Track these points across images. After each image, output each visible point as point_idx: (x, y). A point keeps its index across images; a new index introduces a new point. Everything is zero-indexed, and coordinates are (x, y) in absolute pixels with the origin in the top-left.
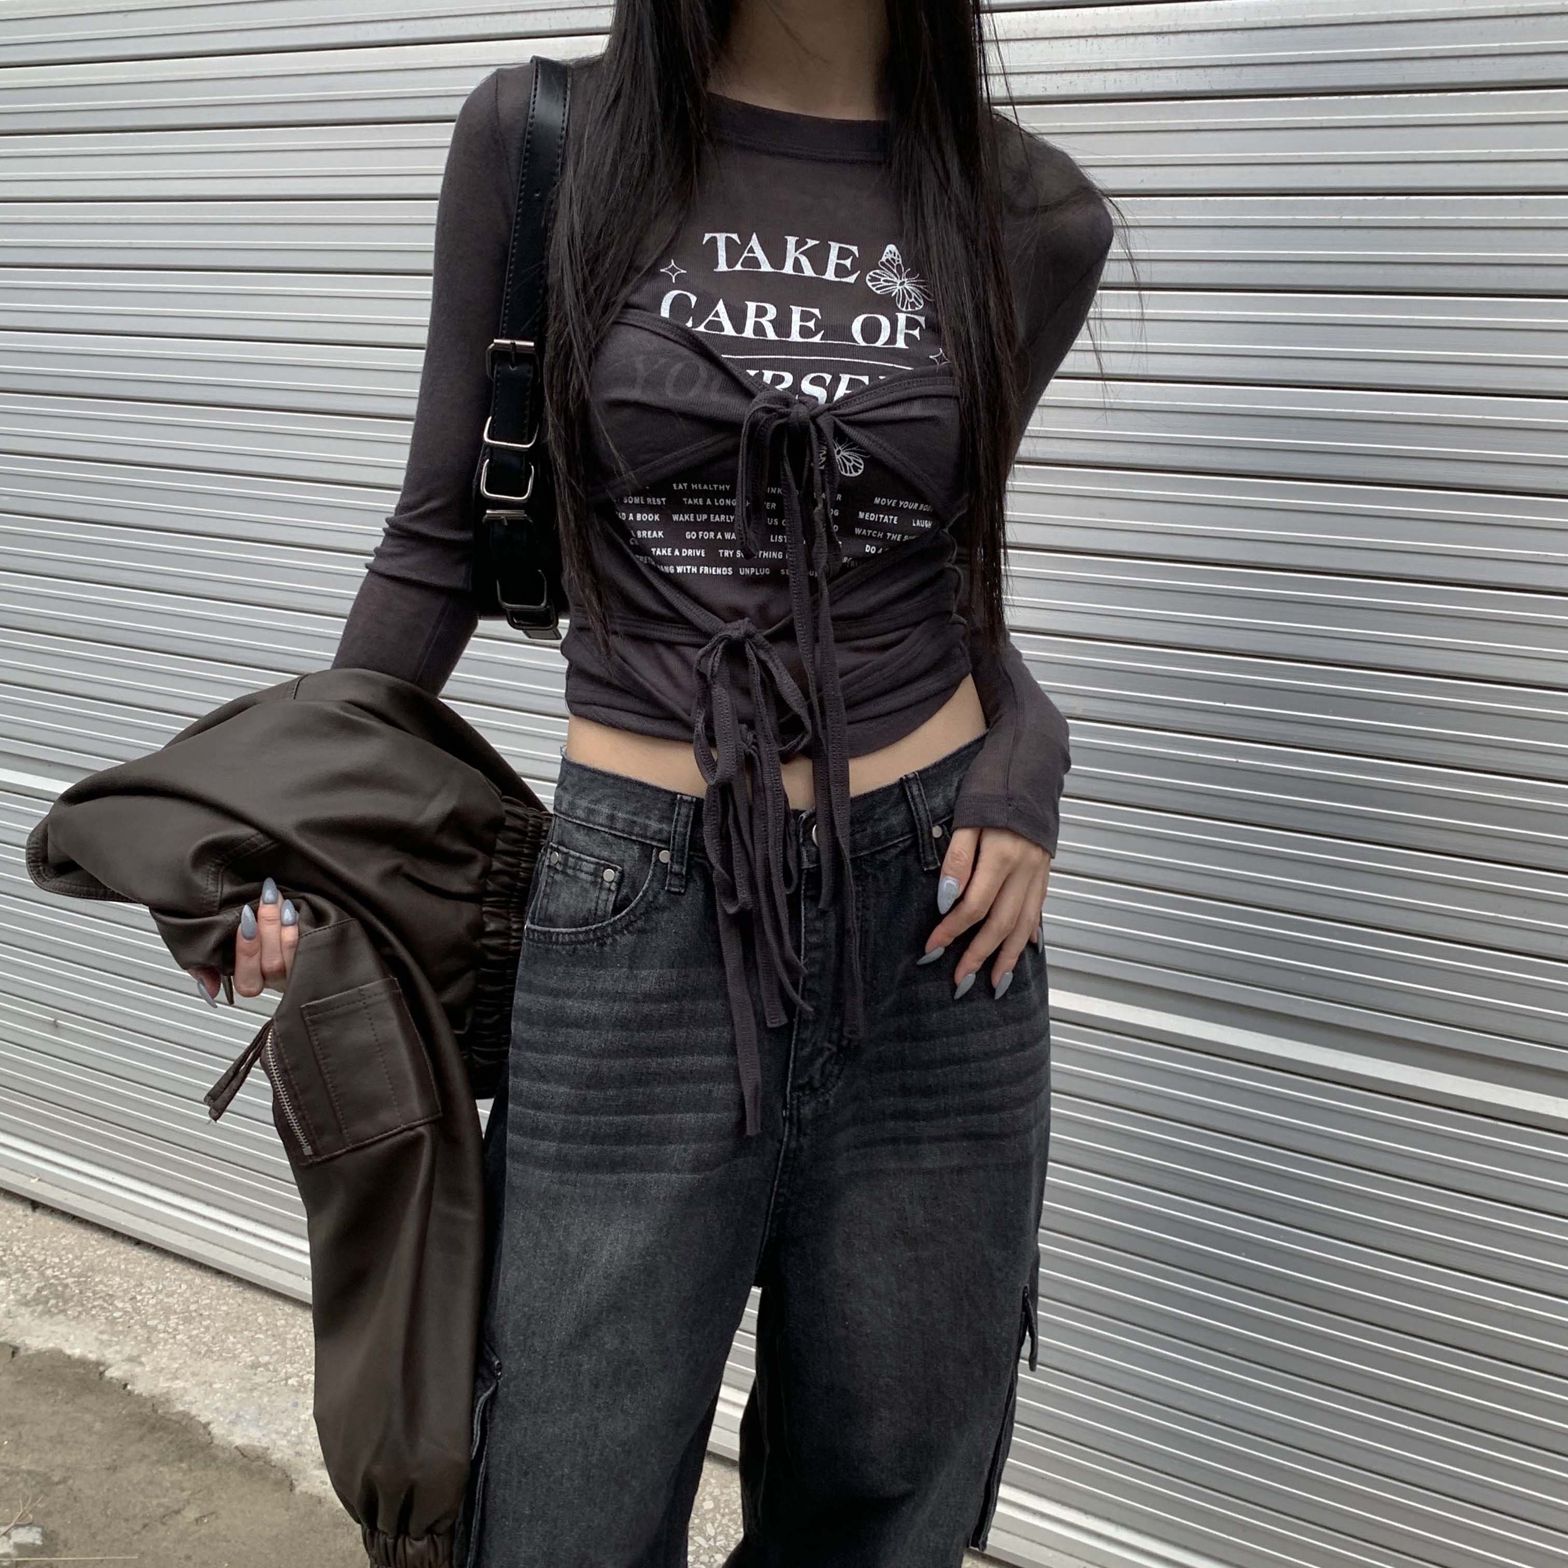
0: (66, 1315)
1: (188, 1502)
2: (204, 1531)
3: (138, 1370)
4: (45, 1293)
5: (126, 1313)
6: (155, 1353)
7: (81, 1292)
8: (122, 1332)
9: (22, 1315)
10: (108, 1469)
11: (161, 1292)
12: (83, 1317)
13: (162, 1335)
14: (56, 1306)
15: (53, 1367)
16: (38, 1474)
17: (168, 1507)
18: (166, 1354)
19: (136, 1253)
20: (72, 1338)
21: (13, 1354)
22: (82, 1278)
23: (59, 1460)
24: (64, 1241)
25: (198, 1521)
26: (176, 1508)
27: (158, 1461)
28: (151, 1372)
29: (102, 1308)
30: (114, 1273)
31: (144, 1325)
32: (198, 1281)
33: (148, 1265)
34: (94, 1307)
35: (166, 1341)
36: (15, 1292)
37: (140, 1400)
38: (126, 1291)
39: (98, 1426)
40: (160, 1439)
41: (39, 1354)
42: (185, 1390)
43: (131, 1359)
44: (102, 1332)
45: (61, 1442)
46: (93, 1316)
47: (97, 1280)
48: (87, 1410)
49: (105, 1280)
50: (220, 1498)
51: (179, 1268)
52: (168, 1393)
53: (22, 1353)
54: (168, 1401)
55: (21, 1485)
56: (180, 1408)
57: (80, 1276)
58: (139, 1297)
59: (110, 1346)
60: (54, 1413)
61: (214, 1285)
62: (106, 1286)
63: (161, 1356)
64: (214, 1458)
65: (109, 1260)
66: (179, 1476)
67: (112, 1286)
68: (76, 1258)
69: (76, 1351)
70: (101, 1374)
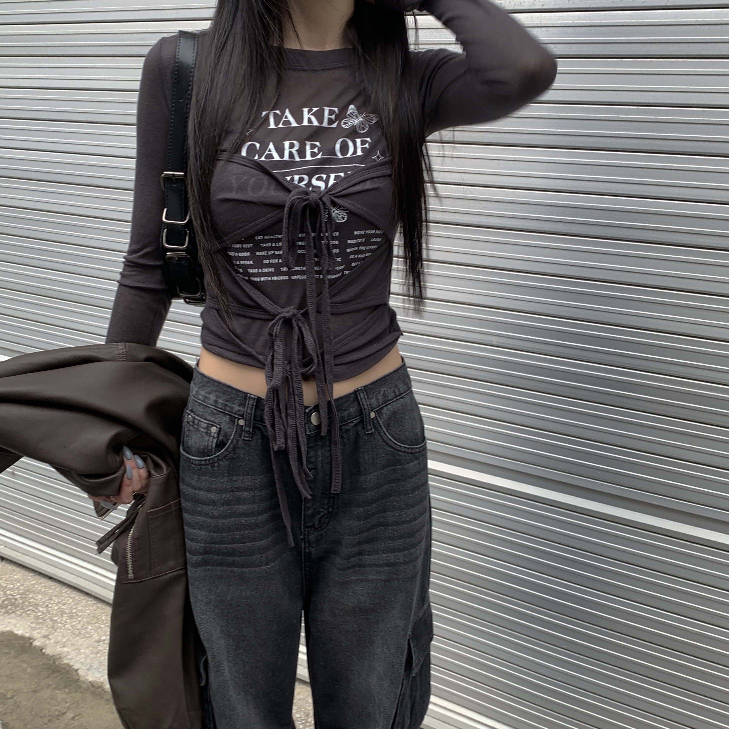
0: (16, 614)
1: (69, 708)
2: (76, 723)
3: (48, 642)
4: (6, 603)
5: (43, 613)
6: (56, 634)
7: (23, 602)
8: (41, 623)
10: (33, 691)
11: (59, 603)
12: (24, 615)
13: (59, 625)
14: (11, 609)
15: (9, 640)
17: (60, 711)
18: (60, 634)
19: (49, 583)
20: (18, 625)
23: (10, 686)
24: (16, 577)
25: (73, 718)
26: (63, 711)
27: (55, 688)
28: (54, 643)
29: (33, 610)
30: (39, 593)
31: (52, 620)
32: (77, 598)
33: (55, 589)
34: (29, 610)
35: (61, 628)
37: (48, 657)
38: (44, 602)
39: (29, 670)
40: (56, 677)
41: (3, 633)
42: (68, 652)
43: (45, 637)
44: (32, 623)
45: (12, 678)
46: (28, 614)
47: (31, 596)
48: (24, 662)
49: (34, 596)
50: (83, 707)
51: (69, 591)
52: (60, 654)
54: (60, 658)
56: (66, 661)
57: (22, 594)
58: (50, 606)
59: (36, 630)
60: (9, 663)
61: (84, 600)
62: (35, 599)
63: (57, 636)
64: (80, 687)
65: (37, 586)
66: (64, 696)
67: (37, 600)
68: (22, 585)
69: (20, 632)
70: (31, 643)
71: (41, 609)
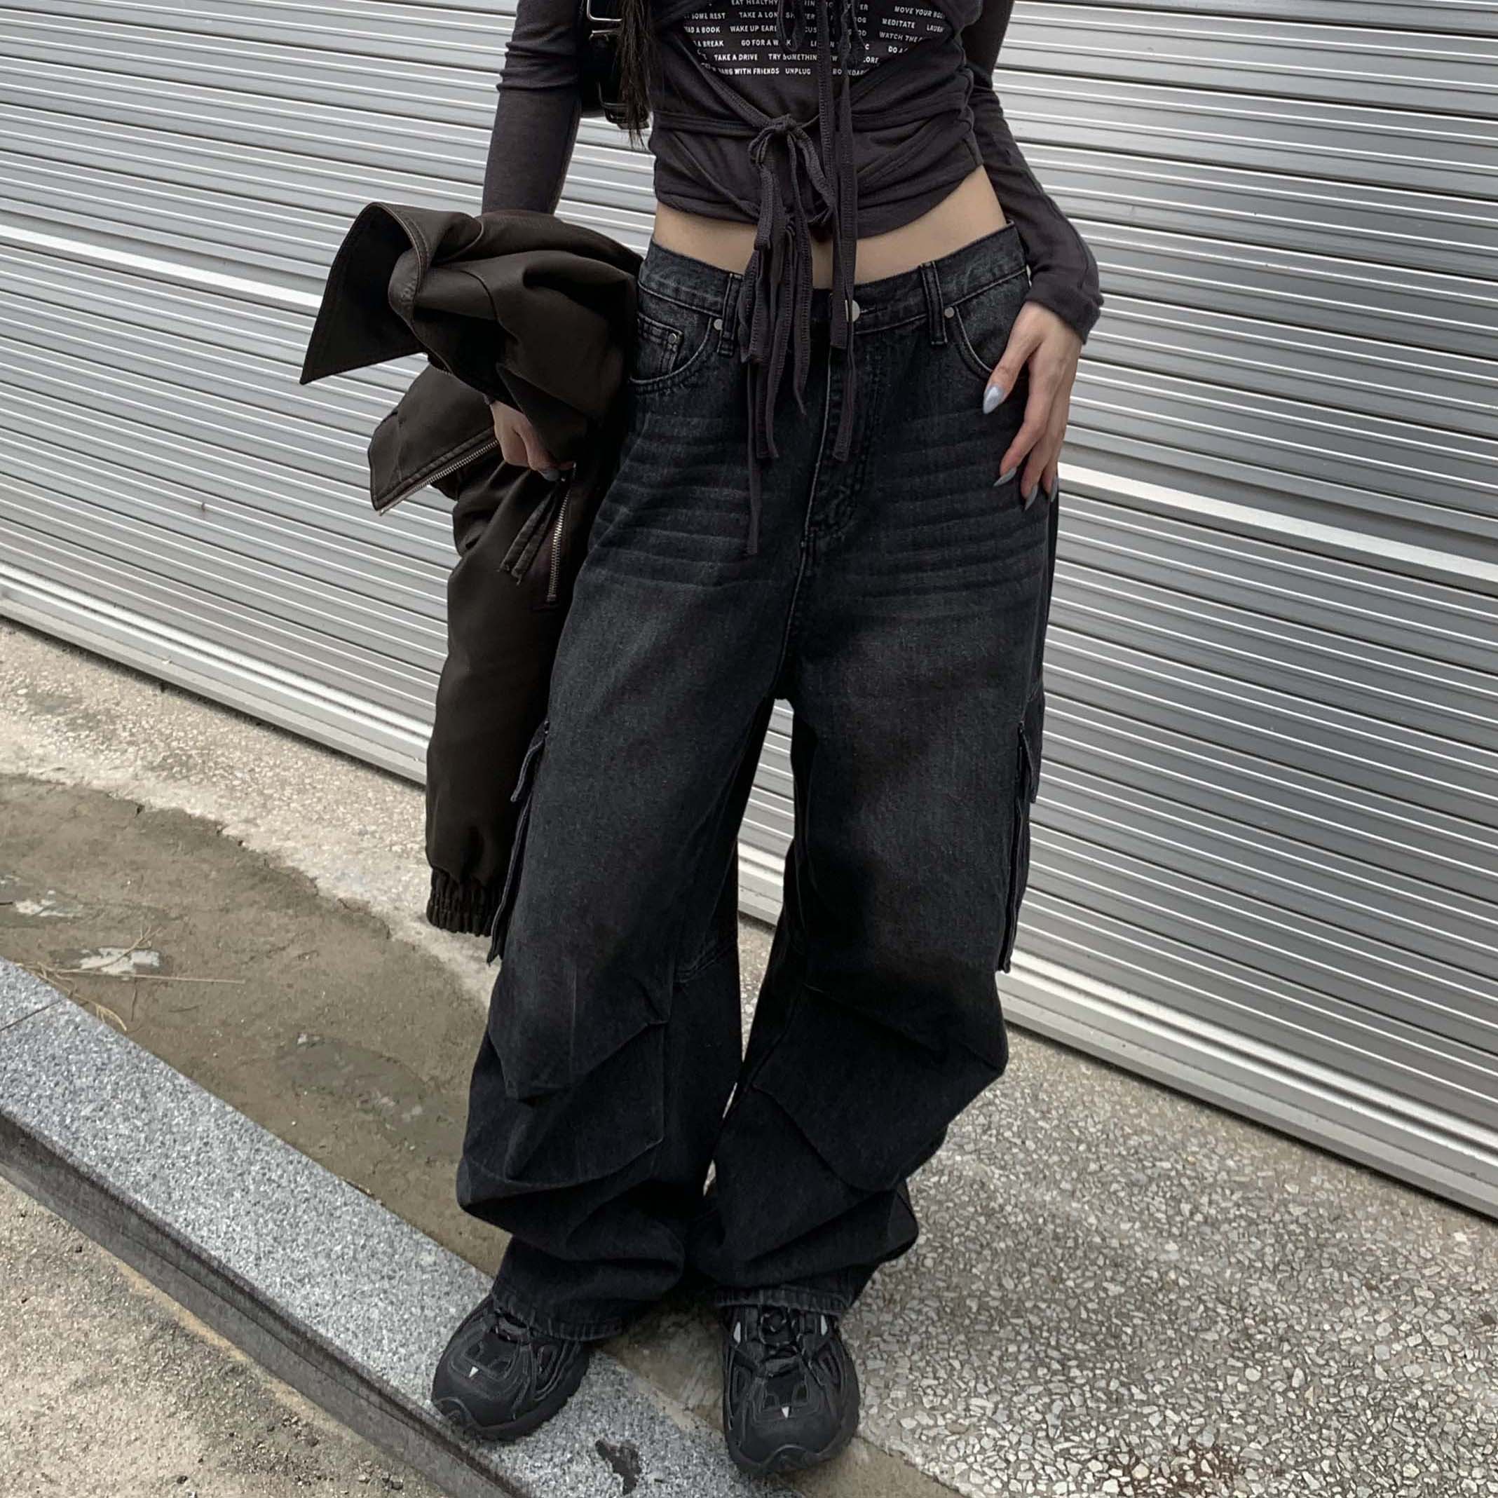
0: (189, 781)
1: (292, 941)
2: (305, 965)
3: (253, 830)
4: (170, 761)
5: (244, 782)
6: (270, 817)
7: (204, 762)
8: (240, 798)
9: (148, 779)
10: (221, 910)
11: (277, 766)
12: (205, 782)
13: (277, 803)
14: (181, 772)
15: (175, 824)
16: (156, 910)
17: (273, 945)
18: (280, 818)
19: (255, 732)
20: (193, 800)
21: (139, 811)
22: (206, 752)
23: (177, 899)
24: (189, 719)
25: (300, 957)
26: (281, 945)
27: (266, 907)
28: (265, 832)
29: (223, 777)
30: (235, 748)
31: (261, 793)
32: (313, 759)
33: (268, 742)
34: (214, 775)
35: (280, 808)
36: (142, 759)
37: (254, 856)
38: (245, 764)
39: (214, 874)
40: (271, 889)
41: (162, 812)
42: (295, 849)
43: (247, 821)
44: (222, 797)
45: (180, 886)
46: (214, 782)
47: (219, 753)
48: (204, 861)
49: (226, 754)
50: (322, 940)
51: (296, 747)
52: (279, 850)
53: (146, 810)
54: (279, 857)
55: (142, 918)
56: (290, 863)
57: (203, 748)
58: (257, 770)
59: (229, 809)
60: (174, 862)
61: (328, 763)
62: (228, 758)
63: (274, 820)
64: (319, 907)
65: (231, 736)
66: (286, 920)
67: (232, 759)
68: (200, 733)
69: (197, 812)
70: (219, 832)
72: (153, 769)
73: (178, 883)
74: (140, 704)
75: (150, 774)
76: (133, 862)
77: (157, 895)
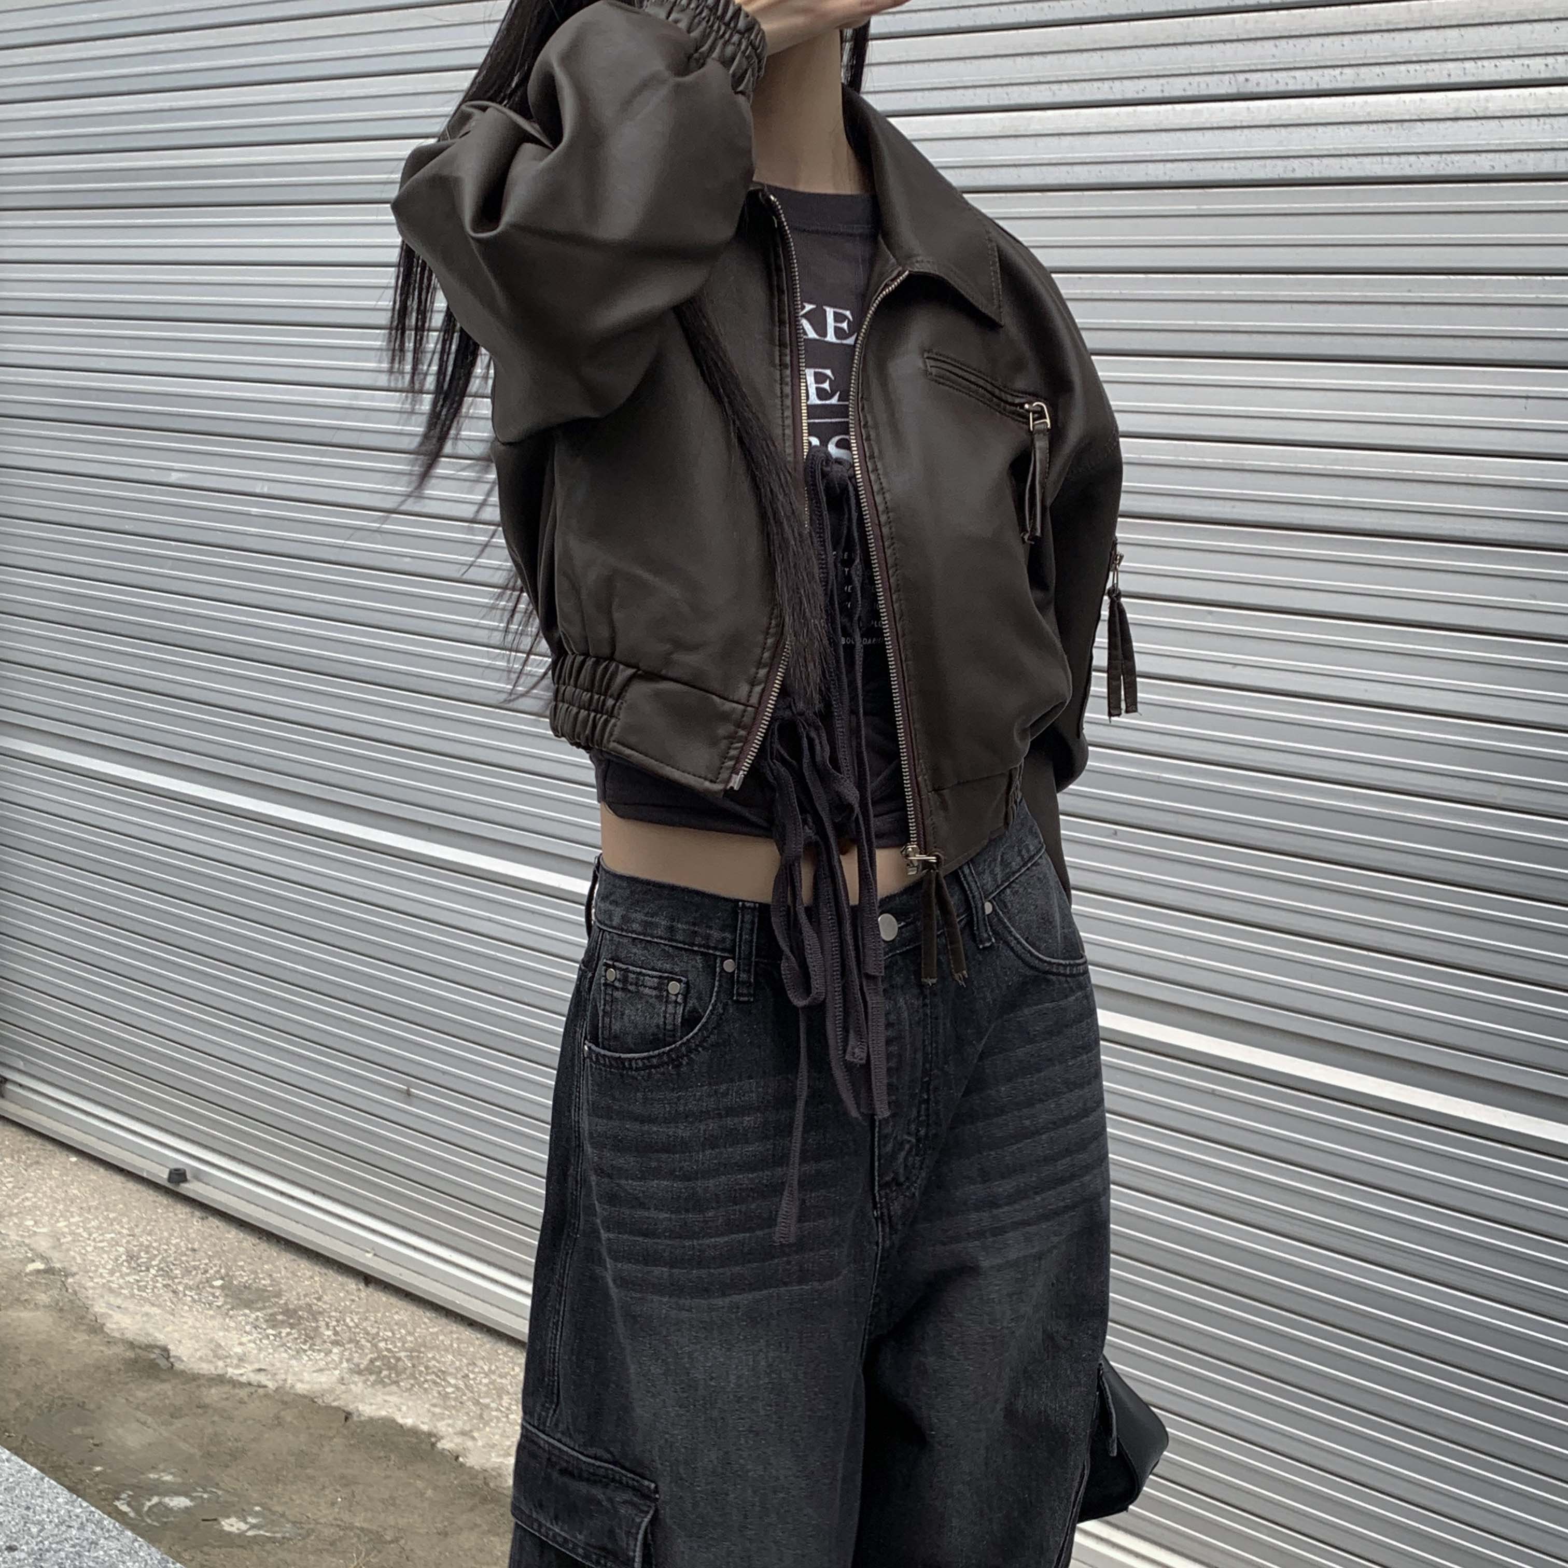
0: (399, 1386)
3: (470, 1444)
4: (378, 1363)
5: (457, 1388)
6: (488, 1429)
7: (414, 1366)
8: (454, 1407)
9: (355, 1383)
10: (440, 1534)
11: (494, 1372)
12: (416, 1389)
13: (494, 1413)
14: (389, 1377)
15: (385, 1434)
16: (371, 1532)
18: (500, 1431)
19: (468, 1333)
20: (404, 1408)
21: (346, 1419)
22: (415, 1353)
23: (391, 1520)
24: (396, 1317)
27: (489, 1531)
28: (484, 1447)
29: (435, 1383)
30: (446, 1350)
31: (477, 1403)
33: (481, 1346)
34: (426, 1381)
35: (498, 1419)
36: (348, 1361)
37: (472, 1473)
38: (458, 1369)
39: (429, 1493)
40: (492, 1511)
41: (371, 1420)
43: (463, 1433)
44: (434, 1405)
45: (394, 1505)
46: (425, 1389)
47: (430, 1355)
48: (419, 1477)
49: (437, 1357)
52: (500, 1468)
53: (355, 1418)
54: (500, 1475)
55: (355, 1540)
57: (412, 1350)
58: (471, 1376)
59: (443, 1419)
60: (387, 1477)
62: (438, 1362)
63: (494, 1435)
65: (441, 1338)
67: (444, 1363)
68: (409, 1333)
69: (409, 1422)
70: (433, 1445)
71: (453, 1381)
72: (360, 1373)
73: (391, 1502)
74: (343, 1300)
75: (356, 1378)
76: (343, 1477)
77: (369, 1515)
